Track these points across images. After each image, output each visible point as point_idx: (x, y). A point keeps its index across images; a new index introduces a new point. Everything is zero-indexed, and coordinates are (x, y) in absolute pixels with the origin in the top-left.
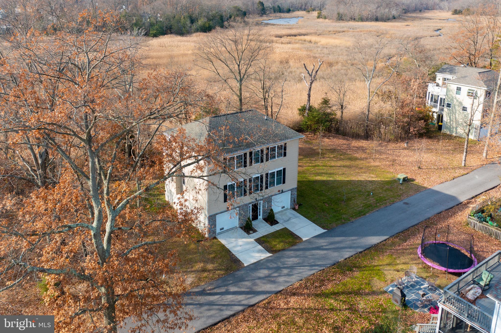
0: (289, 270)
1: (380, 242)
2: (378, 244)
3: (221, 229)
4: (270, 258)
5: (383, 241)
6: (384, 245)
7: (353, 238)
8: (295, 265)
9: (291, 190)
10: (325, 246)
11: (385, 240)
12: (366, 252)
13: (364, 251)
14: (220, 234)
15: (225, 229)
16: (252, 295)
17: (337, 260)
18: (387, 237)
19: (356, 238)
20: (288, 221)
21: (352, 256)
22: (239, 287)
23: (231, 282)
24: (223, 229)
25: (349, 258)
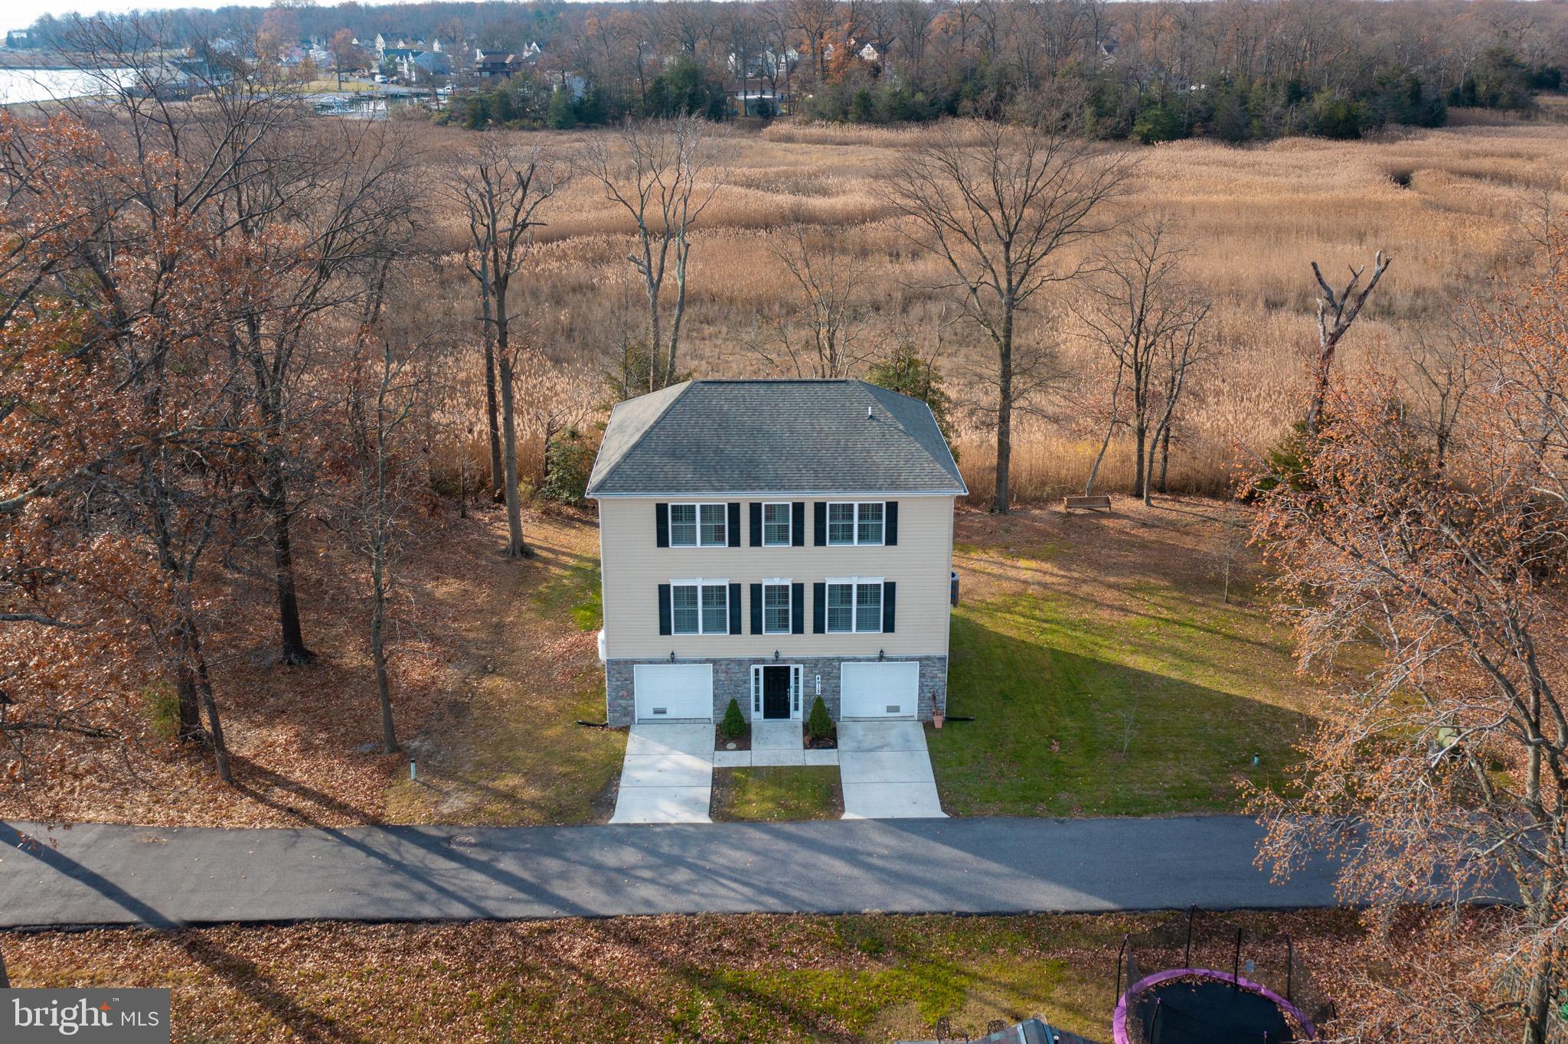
0: (694, 877)
1: (1068, 913)
2: (1056, 913)
3: (657, 712)
4: (691, 829)
5: (1081, 913)
6: (1077, 925)
7: (994, 867)
8: (727, 872)
9: (920, 659)
10: (880, 857)
11: (1099, 913)
12: (983, 920)
13: (980, 915)
14: (644, 722)
15: (669, 715)
16: (530, 898)
17: (858, 908)
18: (1111, 906)
19: (1005, 870)
20: (870, 750)
21: (921, 914)
22: (525, 867)
23: (528, 846)
24: (664, 712)
25: (906, 914)
